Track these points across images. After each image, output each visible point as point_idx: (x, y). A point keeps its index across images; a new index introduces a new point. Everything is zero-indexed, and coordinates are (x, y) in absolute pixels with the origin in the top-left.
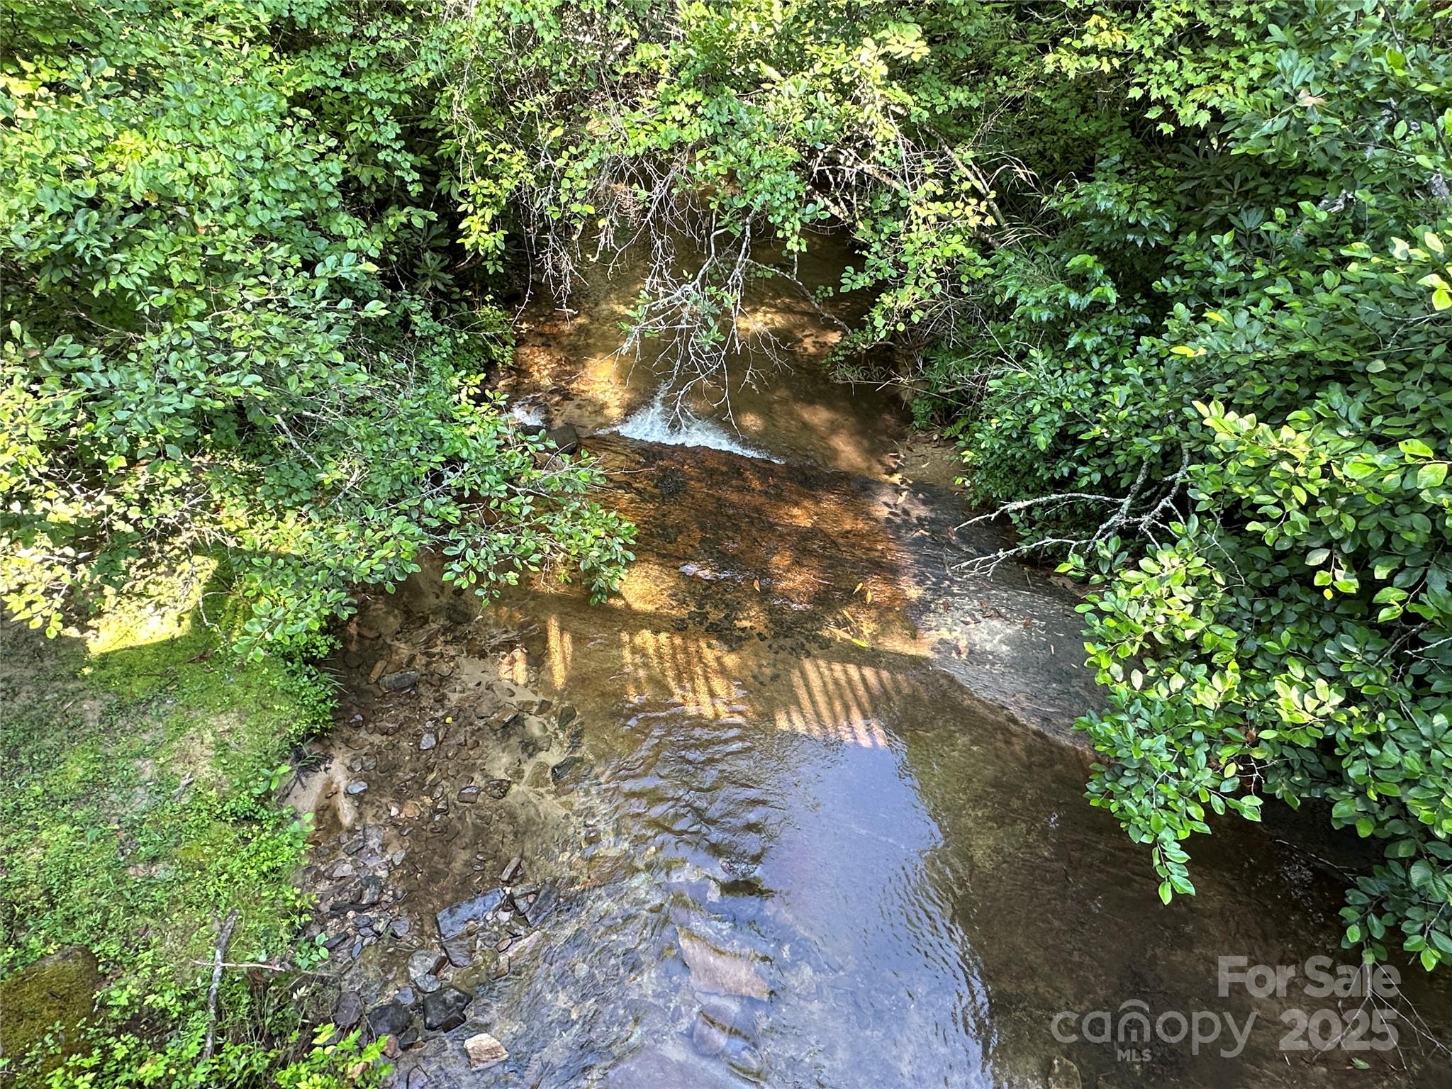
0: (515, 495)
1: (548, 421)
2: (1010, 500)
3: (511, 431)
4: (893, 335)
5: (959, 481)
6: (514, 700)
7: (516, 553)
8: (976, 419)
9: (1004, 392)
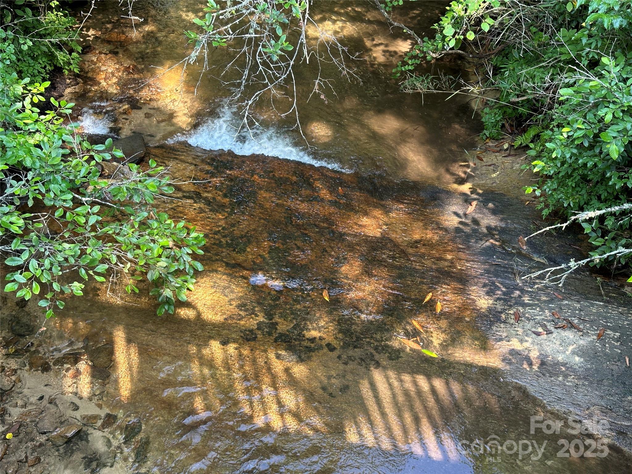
0: (82, 204)
1: (115, 130)
2: (582, 209)
3: (77, 140)
4: (464, 44)
5: (529, 190)
6: (78, 414)
7: (81, 263)
8: (547, 127)
9: (576, 100)
